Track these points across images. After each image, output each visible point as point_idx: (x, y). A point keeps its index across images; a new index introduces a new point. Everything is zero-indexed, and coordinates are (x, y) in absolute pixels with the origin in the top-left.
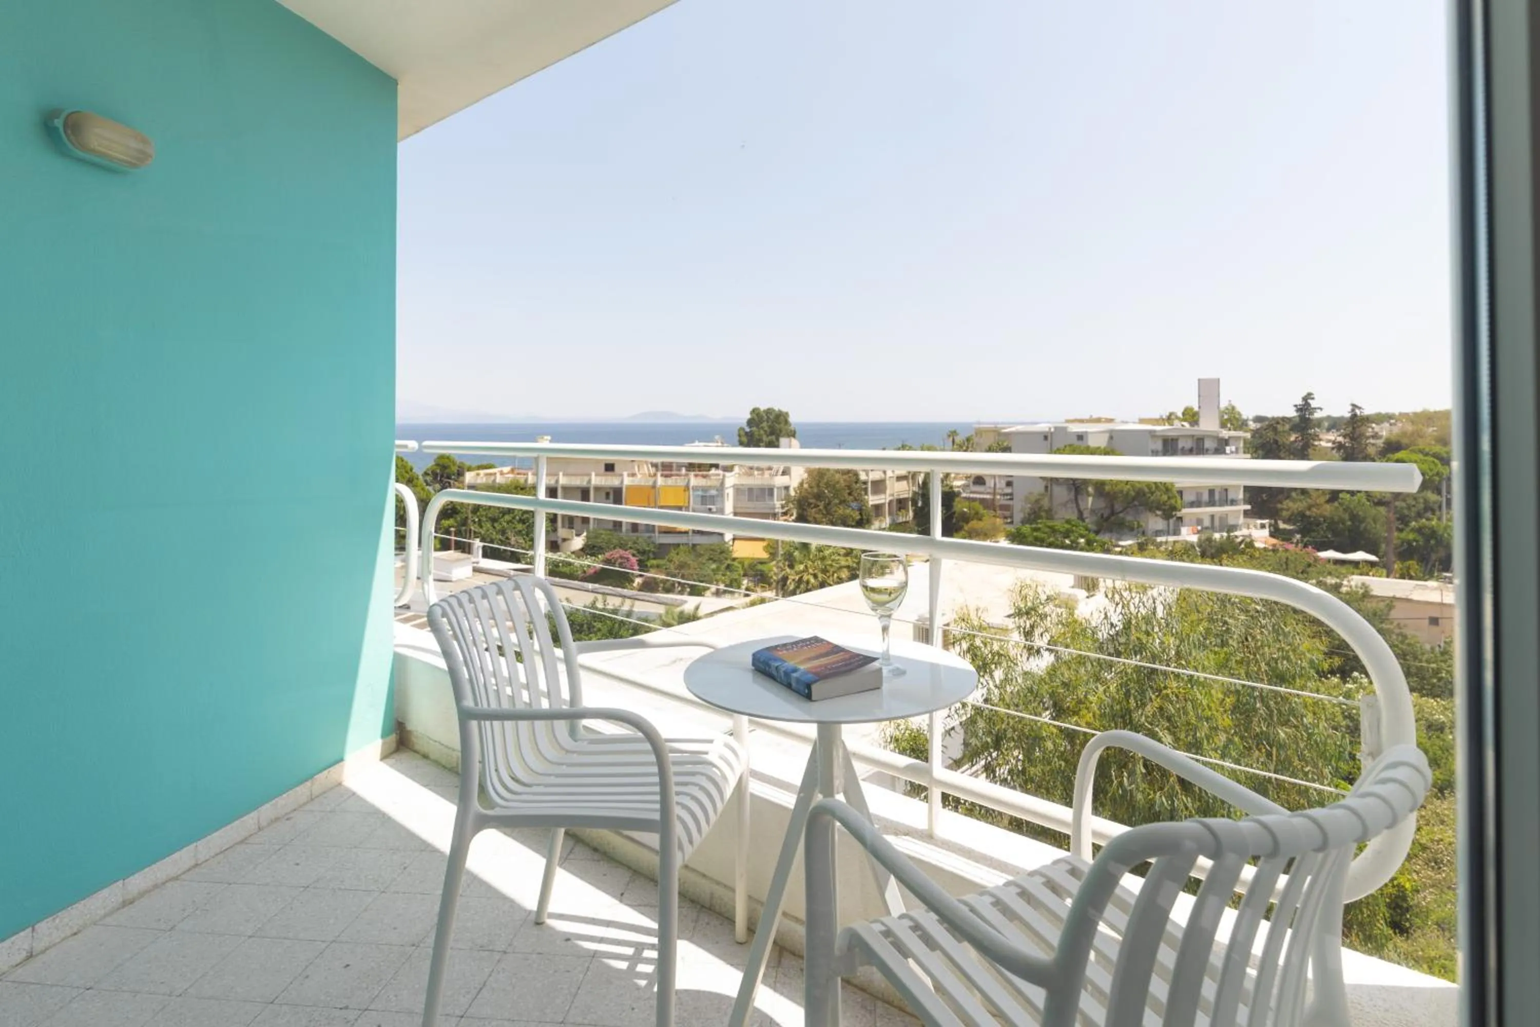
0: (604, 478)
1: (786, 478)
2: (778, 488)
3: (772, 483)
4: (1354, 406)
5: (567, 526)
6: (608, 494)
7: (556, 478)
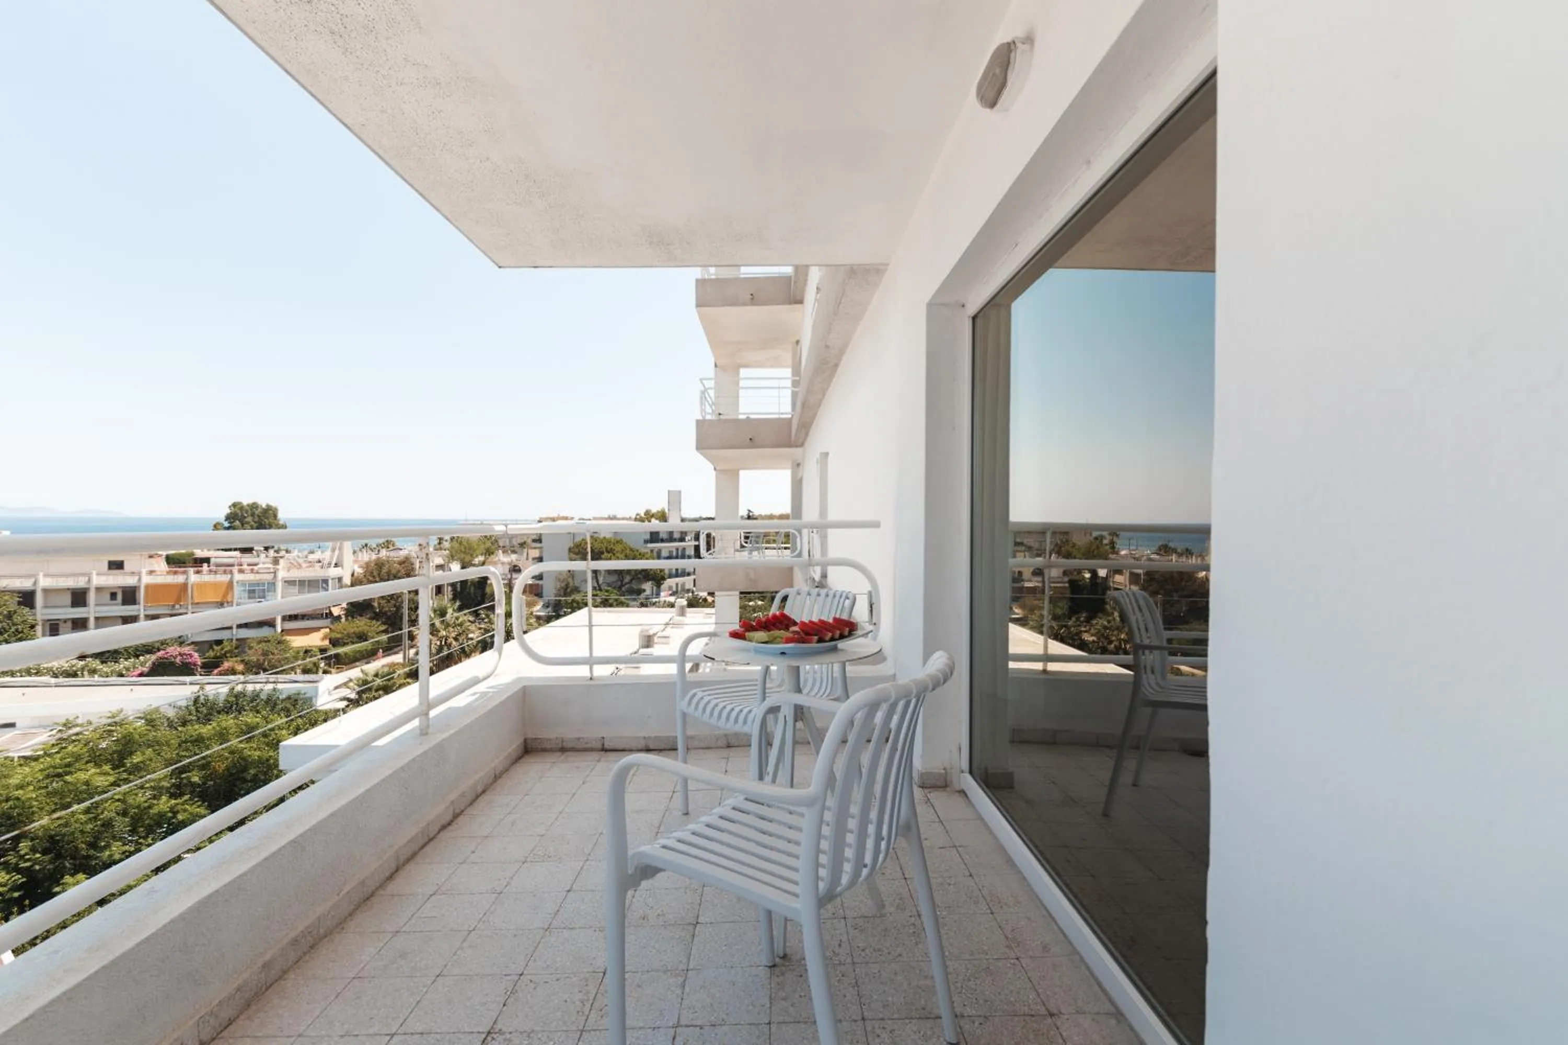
0: (111, 578)
1: (339, 569)
2: (332, 579)
3: (327, 575)
4: (749, 511)
5: (48, 633)
6: (113, 596)
7: (33, 580)
